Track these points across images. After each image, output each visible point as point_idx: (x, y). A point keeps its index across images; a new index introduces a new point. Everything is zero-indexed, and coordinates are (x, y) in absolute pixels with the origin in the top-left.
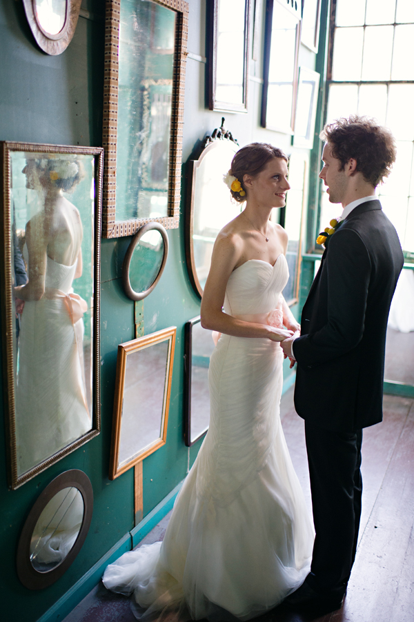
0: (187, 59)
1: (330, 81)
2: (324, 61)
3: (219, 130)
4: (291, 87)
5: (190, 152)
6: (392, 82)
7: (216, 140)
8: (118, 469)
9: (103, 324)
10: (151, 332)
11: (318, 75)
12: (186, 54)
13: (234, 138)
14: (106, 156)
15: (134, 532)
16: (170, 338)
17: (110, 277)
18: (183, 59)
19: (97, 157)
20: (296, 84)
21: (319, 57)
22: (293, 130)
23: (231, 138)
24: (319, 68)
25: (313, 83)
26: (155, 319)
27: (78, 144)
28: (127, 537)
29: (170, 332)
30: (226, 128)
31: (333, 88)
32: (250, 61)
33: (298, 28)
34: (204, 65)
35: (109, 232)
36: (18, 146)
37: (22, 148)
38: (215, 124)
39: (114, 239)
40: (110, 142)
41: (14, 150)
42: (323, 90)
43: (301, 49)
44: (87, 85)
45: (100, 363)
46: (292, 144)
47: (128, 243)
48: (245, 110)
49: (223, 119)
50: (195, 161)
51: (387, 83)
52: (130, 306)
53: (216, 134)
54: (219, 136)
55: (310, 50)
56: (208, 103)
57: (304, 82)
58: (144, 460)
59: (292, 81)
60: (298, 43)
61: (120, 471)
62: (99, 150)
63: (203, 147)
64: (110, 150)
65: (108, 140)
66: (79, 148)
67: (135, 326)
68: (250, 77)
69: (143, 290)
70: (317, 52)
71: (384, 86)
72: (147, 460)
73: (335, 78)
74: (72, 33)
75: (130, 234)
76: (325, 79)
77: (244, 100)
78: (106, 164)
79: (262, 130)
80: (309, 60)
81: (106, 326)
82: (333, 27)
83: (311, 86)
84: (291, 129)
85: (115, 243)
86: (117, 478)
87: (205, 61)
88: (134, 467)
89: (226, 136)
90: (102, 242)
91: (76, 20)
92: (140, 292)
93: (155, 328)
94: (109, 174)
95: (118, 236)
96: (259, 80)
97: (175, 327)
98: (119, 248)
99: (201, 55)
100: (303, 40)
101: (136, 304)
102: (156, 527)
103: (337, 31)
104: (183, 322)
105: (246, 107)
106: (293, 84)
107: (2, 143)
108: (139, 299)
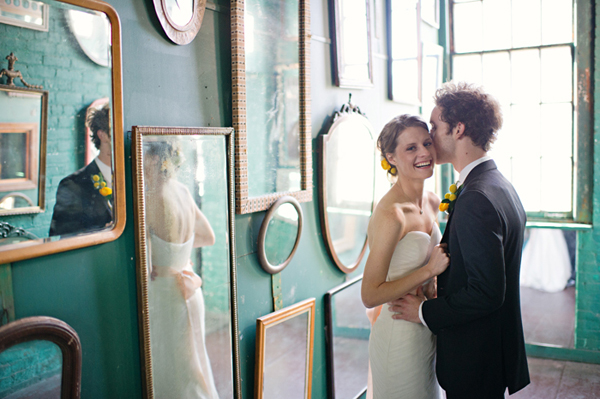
0: (311, 41)
1: (453, 53)
2: (445, 36)
3: (347, 105)
4: (416, 62)
5: (319, 127)
6: (514, 49)
7: (344, 115)
9: (240, 299)
10: (289, 305)
11: (441, 48)
12: (309, 36)
13: (362, 111)
14: (236, 135)
16: (309, 310)
17: (245, 251)
18: (307, 41)
19: (228, 137)
20: (420, 59)
21: (441, 32)
22: (421, 101)
23: (359, 112)
24: (441, 42)
25: (437, 57)
26: (293, 291)
27: (209, 125)
29: (309, 304)
30: (354, 104)
31: (456, 59)
32: (374, 40)
33: (418, 7)
34: (328, 46)
35: (242, 208)
36: (150, 130)
37: (154, 132)
38: (343, 100)
39: (247, 215)
40: (240, 122)
41: (146, 134)
42: (448, 62)
43: (423, 26)
44: (216, 71)
45: (239, 337)
46: (420, 114)
47: (262, 218)
48: (372, 85)
49: (350, 95)
50: (325, 136)
51: (509, 51)
52: (267, 280)
53: (344, 109)
54: (347, 111)
55: (431, 26)
56: (335, 80)
57: (427, 55)
59: (416, 56)
60: (420, 20)
62: (230, 130)
63: (332, 122)
64: (240, 130)
65: (237, 120)
66: (210, 130)
67: (273, 299)
68: (373, 54)
69: (280, 263)
70: (438, 27)
71: (507, 53)
73: (457, 50)
74: (199, 24)
75: (263, 208)
76: (448, 52)
77: (370, 76)
78: (236, 143)
79: (389, 103)
80: (432, 36)
81: (243, 301)
83: (435, 59)
84: (418, 101)
85: (249, 219)
87: (329, 41)
89: (354, 110)
90: (236, 218)
91: (203, 12)
92: (277, 265)
93: (293, 301)
94: (240, 152)
95: (251, 211)
96: (383, 57)
97: (314, 299)
98: (253, 223)
99: (326, 37)
100: (424, 16)
101: (274, 277)
103: (456, 7)
104: (323, 293)
105: (372, 82)
106: (417, 59)
107: (134, 128)
108: (276, 272)
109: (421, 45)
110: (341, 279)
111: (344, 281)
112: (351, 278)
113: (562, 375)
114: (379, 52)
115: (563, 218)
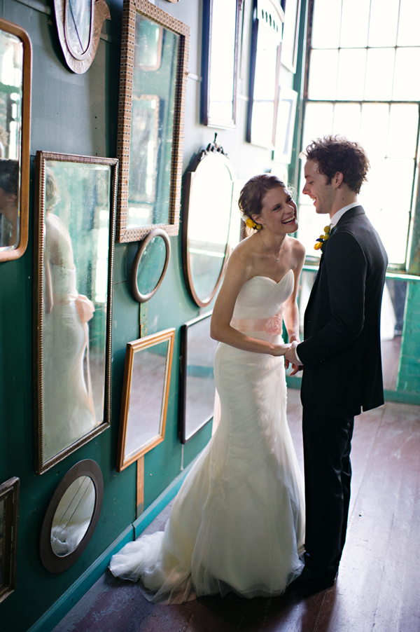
0: (188, 79)
1: (306, 100)
2: (300, 80)
3: (213, 144)
4: (272, 104)
5: (187, 164)
6: (365, 102)
7: (210, 153)
8: (125, 461)
9: (114, 324)
10: (153, 333)
11: (296, 94)
12: (187, 74)
13: (224, 152)
14: (120, 167)
15: (136, 523)
16: (170, 339)
17: (120, 279)
18: (184, 78)
19: (113, 168)
20: (276, 102)
21: (297, 77)
22: (274, 145)
23: (222, 152)
24: (296, 87)
25: (291, 101)
26: (156, 320)
27: (97, 155)
28: (130, 528)
29: (168, 334)
30: (219, 144)
31: (309, 106)
32: (239, 81)
33: (279, 49)
34: (199, 84)
35: (121, 237)
36: (52, 156)
37: (55, 157)
38: (208, 139)
39: (125, 244)
40: (124, 154)
41: (48, 159)
42: (301, 108)
43: (281, 69)
44: (104, 102)
45: (111, 360)
46: (273, 158)
47: (135, 248)
48: (234, 126)
49: (216, 135)
50: (193, 173)
51: (360, 102)
52: (136, 307)
53: (210, 148)
54: (212, 150)
55: (288, 70)
56: (203, 119)
57: (284, 100)
58: (145, 455)
59: (273, 99)
60: (279, 64)
61: (126, 464)
62: (115, 161)
63: (199, 160)
64: (124, 161)
65: (122, 152)
66: (100, 159)
67: (140, 326)
68: (238, 95)
69: (148, 292)
70: (295, 72)
71: (358, 105)
72: (147, 455)
73: (311, 97)
74: (94, 54)
75: (138, 239)
76: (302, 97)
77: (234, 117)
78: (120, 174)
79: (247, 145)
80: (287, 80)
81: (116, 325)
82: (309, 49)
83: (289, 104)
84: (272, 145)
85: (125, 248)
86: (123, 471)
87: (201, 80)
88: (137, 461)
89: (218, 150)
90: (115, 246)
91: (97, 42)
92: (145, 294)
93: (156, 329)
94: (123, 184)
95: (128, 241)
96: (245, 98)
97: (174, 329)
98: (128, 251)
99: (197, 74)
100: (283, 60)
101: (142, 305)
102: (155, 521)
103: (313, 53)
104: (180, 325)
105: (235, 123)
106: (274, 101)
107: (39, 153)
108: (144, 301)
109: (278, 89)
110: (196, 313)
111: (198, 315)
112: (204, 313)
113: (383, 413)
114: (242, 93)
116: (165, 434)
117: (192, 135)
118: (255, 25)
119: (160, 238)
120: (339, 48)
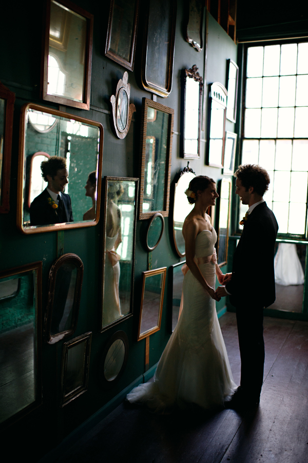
1: (243, 138)
2: (239, 127)
3: (187, 168)
4: (222, 141)
5: (173, 179)
6: (278, 139)
8: (140, 337)
11: (236, 135)
12: (173, 133)
13: (194, 171)
15: (145, 375)
16: (164, 272)
18: (171, 135)
19: (136, 183)
20: (224, 140)
21: (237, 125)
22: (223, 165)
23: (192, 172)
24: (236, 131)
25: (234, 139)
26: (156, 262)
28: (142, 376)
29: (164, 269)
30: (190, 167)
31: (245, 142)
32: (201, 132)
33: (225, 110)
34: (179, 136)
35: (140, 217)
36: (111, 178)
38: (184, 165)
42: (239, 143)
43: (227, 122)
44: (133, 151)
46: (222, 173)
48: (199, 157)
49: (188, 162)
50: (176, 184)
51: (275, 139)
52: (146, 255)
53: (185, 170)
54: (186, 171)
55: (231, 122)
56: (181, 154)
57: (229, 138)
58: (150, 336)
59: (222, 137)
60: (225, 118)
62: (136, 179)
63: (180, 177)
64: (142, 179)
67: (148, 264)
68: (201, 140)
70: (235, 121)
72: (152, 336)
73: (246, 136)
75: (148, 218)
76: (240, 136)
77: (198, 152)
78: (140, 186)
79: (207, 168)
80: (230, 127)
82: (244, 108)
83: (232, 140)
86: (140, 341)
87: (180, 134)
88: (146, 338)
89: (190, 170)
90: (137, 221)
92: (151, 247)
93: (157, 267)
95: (143, 219)
96: (205, 141)
97: (166, 267)
99: (178, 131)
100: (228, 117)
101: (149, 253)
103: (247, 111)
104: (169, 266)
105: (199, 155)
106: (222, 139)
107: (105, 177)
108: (151, 251)
109: (225, 133)
110: (178, 261)
111: (179, 262)
112: (182, 261)
114: (203, 138)
115: (299, 238)
116: (161, 326)
117: (175, 163)
118: (210, 100)
119: (159, 218)
120: (262, 108)
